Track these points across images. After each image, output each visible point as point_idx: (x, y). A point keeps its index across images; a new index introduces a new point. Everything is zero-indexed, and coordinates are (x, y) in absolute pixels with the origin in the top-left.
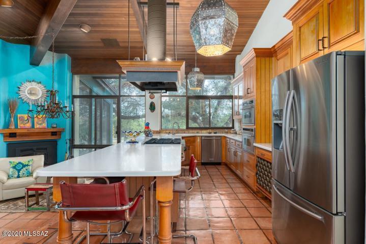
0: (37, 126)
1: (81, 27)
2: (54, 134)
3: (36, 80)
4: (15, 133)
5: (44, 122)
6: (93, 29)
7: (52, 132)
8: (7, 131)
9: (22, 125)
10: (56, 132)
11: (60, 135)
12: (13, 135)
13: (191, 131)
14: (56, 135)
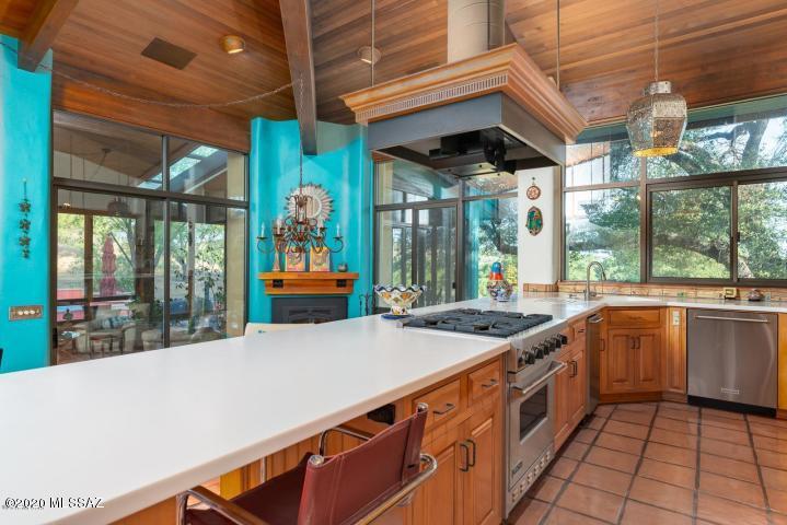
0: (314, 268)
1: (361, 56)
2: (341, 283)
3: (314, 183)
4: (281, 281)
5: (325, 261)
6: (385, 54)
7: (338, 280)
8: (270, 276)
9: (291, 266)
10: (345, 280)
11: (352, 285)
12: (278, 283)
13: (656, 290)
14: (345, 286)
